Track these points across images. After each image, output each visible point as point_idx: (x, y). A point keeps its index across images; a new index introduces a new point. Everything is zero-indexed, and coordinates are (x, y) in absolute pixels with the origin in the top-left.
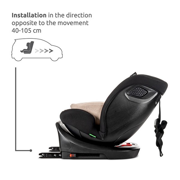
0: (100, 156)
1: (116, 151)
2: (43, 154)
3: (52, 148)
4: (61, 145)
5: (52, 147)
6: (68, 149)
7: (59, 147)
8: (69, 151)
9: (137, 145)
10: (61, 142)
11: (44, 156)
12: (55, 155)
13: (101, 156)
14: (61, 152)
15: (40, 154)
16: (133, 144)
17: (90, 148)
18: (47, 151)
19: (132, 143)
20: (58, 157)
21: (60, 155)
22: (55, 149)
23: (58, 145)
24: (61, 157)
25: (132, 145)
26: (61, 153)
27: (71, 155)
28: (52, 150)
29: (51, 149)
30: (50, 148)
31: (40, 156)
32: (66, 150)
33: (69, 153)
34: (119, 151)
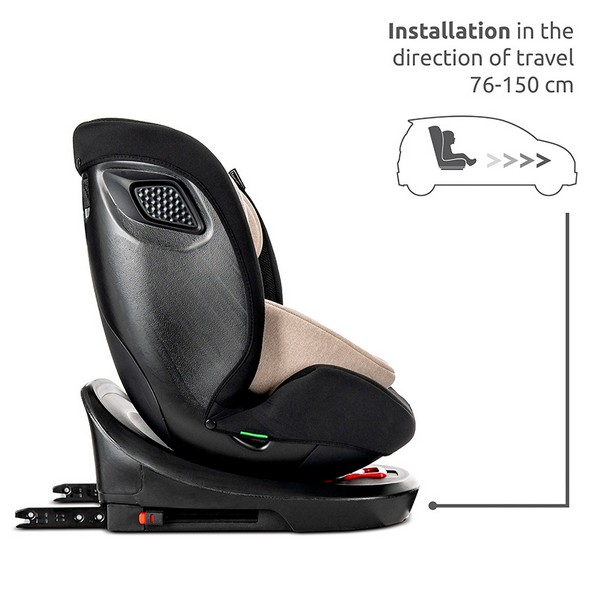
0: (260, 520)
1: (321, 499)
2: (31, 515)
3: (67, 490)
4: (103, 476)
5: (64, 486)
6: (131, 491)
7: (93, 486)
8: (136, 499)
9: (406, 474)
10: (102, 463)
11: (37, 519)
12: (79, 517)
13: (262, 520)
14: (104, 505)
15: (21, 514)
16: (388, 472)
17: (218, 487)
18: (47, 500)
19: (384, 467)
20: (90, 523)
21: (99, 517)
22: (77, 491)
23: (90, 478)
24: (102, 526)
25: (385, 476)
26: (103, 510)
27: (142, 518)
28: (64, 496)
29: (63, 492)
30: (57, 490)
31: (22, 521)
32: (121, 498)
33: (136, 510)
34: (337, 500)
